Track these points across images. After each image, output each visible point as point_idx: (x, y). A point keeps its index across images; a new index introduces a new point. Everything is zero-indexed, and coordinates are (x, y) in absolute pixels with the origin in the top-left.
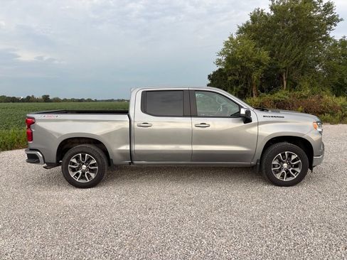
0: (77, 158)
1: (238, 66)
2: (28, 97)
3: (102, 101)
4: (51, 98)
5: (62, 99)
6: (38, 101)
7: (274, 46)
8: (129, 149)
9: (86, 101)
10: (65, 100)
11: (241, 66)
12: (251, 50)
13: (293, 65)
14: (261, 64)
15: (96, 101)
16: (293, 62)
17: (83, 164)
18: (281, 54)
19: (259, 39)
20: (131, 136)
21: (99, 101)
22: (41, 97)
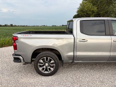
0: (43, 60)
1: (85, 13)
2: (5, 25)
3: (31, 26)
4: (13, 25)
5: (17, 25)
6: (9, 26)
7: (98, 6)
8: (73, 54)
9: (25, 26)
10: (18, 26)
11: (86, 13)
12: (90, 7)
13: (105, 13)
14: (94, 12)
15: (29, 26)
16: (105, 12)
17: (46, 63)
18: (101, 8)
19: (92, 3)
20: (74, 47)
21: (30, 26)
22: (10, 25)
